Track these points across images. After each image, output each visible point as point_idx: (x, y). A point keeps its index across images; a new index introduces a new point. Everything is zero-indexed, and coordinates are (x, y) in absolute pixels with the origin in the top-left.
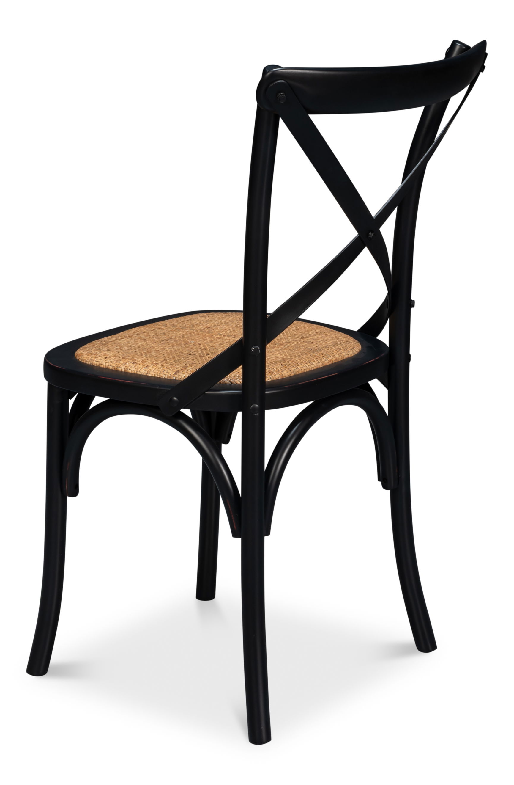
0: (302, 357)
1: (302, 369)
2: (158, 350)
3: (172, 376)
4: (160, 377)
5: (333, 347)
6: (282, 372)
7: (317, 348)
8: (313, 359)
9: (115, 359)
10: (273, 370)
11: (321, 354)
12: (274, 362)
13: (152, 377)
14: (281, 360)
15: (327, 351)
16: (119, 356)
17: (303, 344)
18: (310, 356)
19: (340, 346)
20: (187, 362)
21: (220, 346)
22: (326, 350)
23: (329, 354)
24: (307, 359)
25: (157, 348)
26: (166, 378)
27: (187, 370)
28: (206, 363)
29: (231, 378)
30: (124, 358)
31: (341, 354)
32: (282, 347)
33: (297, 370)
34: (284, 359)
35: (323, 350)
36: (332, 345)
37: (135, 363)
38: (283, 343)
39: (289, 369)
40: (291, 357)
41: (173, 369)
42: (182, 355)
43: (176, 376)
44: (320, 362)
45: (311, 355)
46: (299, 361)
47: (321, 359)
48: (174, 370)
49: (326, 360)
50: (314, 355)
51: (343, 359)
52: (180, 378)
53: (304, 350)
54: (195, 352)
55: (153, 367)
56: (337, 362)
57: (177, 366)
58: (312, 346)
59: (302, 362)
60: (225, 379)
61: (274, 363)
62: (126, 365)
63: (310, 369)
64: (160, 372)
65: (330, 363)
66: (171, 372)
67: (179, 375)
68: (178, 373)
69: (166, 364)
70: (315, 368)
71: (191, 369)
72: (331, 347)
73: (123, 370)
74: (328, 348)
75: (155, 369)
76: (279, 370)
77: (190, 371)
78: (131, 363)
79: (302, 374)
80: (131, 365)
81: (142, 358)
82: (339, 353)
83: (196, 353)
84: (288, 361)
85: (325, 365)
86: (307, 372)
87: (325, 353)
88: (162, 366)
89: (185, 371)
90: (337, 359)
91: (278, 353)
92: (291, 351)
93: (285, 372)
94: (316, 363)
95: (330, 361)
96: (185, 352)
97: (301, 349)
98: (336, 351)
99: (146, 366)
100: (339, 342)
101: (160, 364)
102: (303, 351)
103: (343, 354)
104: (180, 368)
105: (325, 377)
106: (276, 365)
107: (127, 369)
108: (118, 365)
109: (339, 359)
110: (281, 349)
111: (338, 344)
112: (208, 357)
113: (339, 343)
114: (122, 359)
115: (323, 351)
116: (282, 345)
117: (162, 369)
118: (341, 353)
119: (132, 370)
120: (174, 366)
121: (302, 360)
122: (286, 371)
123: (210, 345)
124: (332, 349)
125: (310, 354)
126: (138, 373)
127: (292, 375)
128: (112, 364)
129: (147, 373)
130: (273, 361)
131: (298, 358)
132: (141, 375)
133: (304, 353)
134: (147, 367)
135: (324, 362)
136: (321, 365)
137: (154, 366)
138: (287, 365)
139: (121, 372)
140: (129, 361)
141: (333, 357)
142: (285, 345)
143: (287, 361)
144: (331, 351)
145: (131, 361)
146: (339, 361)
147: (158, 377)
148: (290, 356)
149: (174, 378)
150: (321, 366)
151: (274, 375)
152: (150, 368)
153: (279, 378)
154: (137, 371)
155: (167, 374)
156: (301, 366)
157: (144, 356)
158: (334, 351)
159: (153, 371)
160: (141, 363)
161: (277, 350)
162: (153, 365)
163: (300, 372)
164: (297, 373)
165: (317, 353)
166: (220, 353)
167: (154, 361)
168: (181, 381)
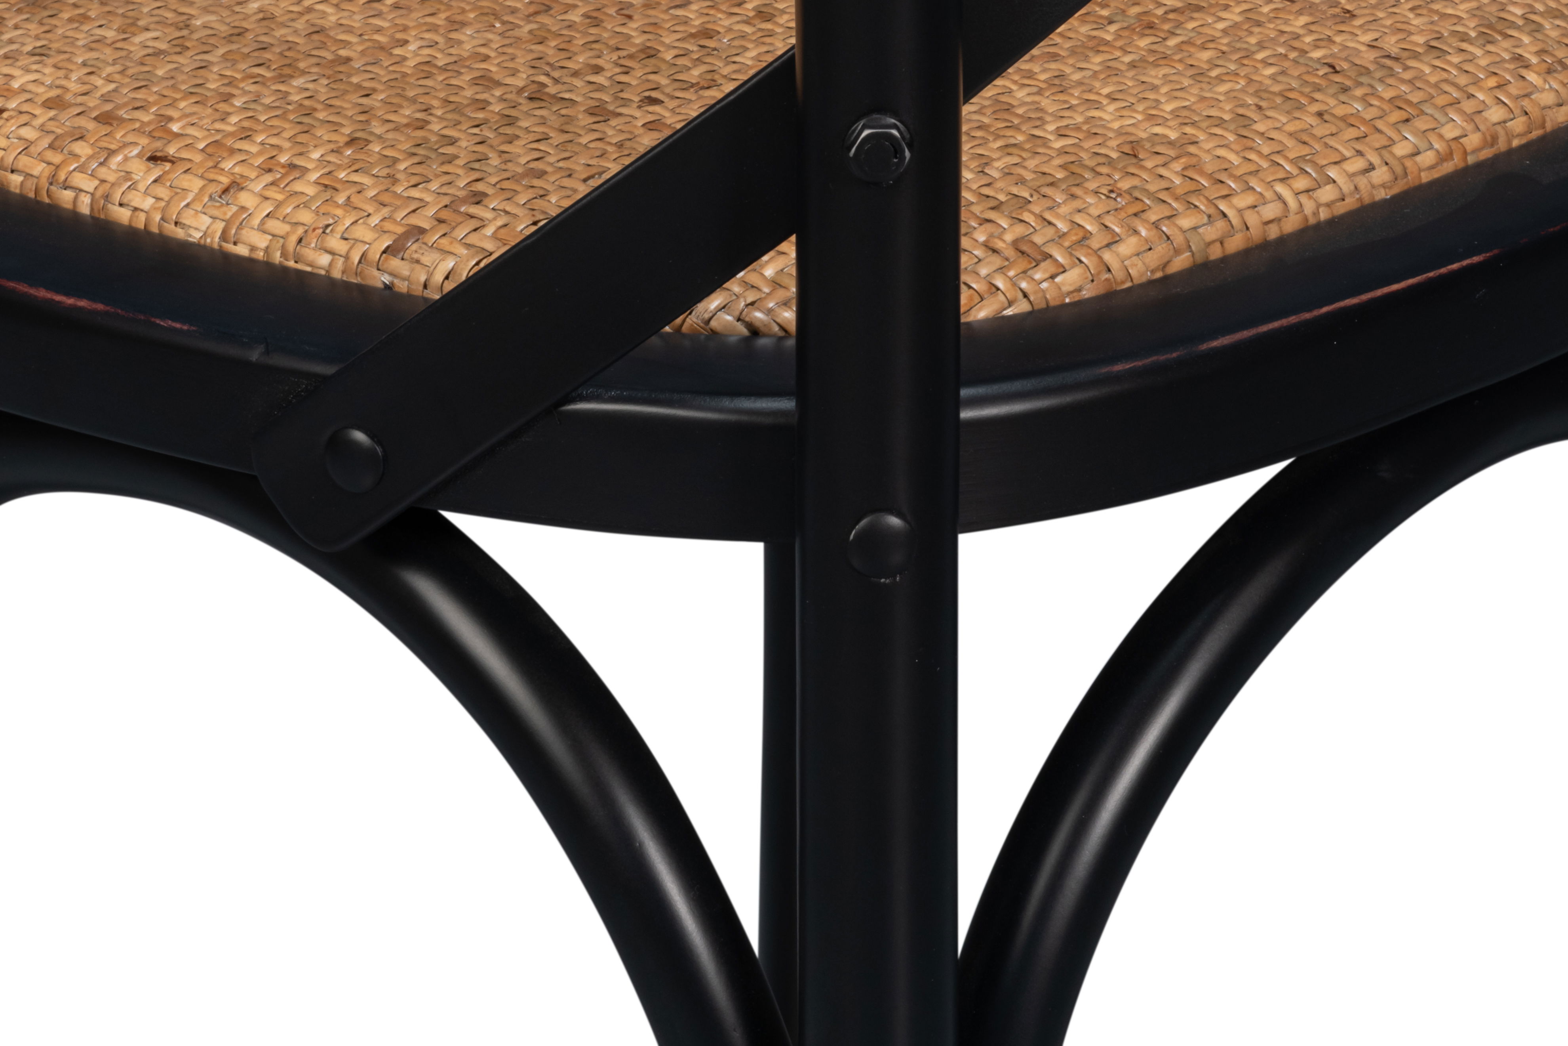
0: (1260, 127)
1: (1252, 219)
2: (348, 60)
3: (369, 264)
4: (299, 266)
5: (1478, 52)
6: (1108, 245)
7: (1372, 55)
8: (1332, 142)
9: (51, 126)
10: (1050, 232)
11: (1391, 100)
12: (1063, 167)
13: (250, 261)
14: (1114, 155)
15: (1433, 79)
16: (80, 99)
17: (1286, 22)
18: (1313, 120)
19: (1526, 39)
20: (495, 161)
21: (748, 29)
22: (1427, 70)
23: (1441, 101)
24: (1290, 143)
25: (346, 44)
26: (337, 274)
27: (474, 224)
28: (614, 168)
29: (751, 297)
30: (106, 119)
31: (1525, 103)
32: (1143, 43)
33: (1210, 233)
34: (1135, 144)
35: (1407, 76)
36: (1473, 34)
37: (164, 159)
38: (1160, 12)
39: (1156, 225)
40: (1188, 130)
41: (385, 212)
42: (482, 105)
43: (395, 263)
44: (1375, 159)
45: (1320, 114)
46: (1235, 159)
47: (1385, 142)
48: (388, 226)
49: (1422, 146)
50: (1340, 111)
51: (1536, 134)
52: (423, 278)
53: (1283, 73)
54: (576, 74)
55: (268, 193)
56: (1496, 158)
57: (415, 193)
58: (1338, 39)
59: (1253, 168)
60: (714, 302)
61: (1060, 175)
62: (103, 172)
63: (1306, 219)
64: (300, 231)
65: (1448, 168)
66: (368, 236)
67: (418, 262)
68: (413, 247)
69: (355, 178)
70: (1341, 209)
71: (499, 223)
72: (1464, 46)
73: (84, 207)
74: (1441, 53)
75: (279, 205)
76: (1087, 236)
77: (489, 231)
78: (139, 156)
79: (1246, 253)
80: (138, 168)
81: (218, 126)
82: (1509, 96)
83: (578, 83)
84: (1160, 160)
85: (1411, 181)
86: (1282, 240)
87: (1415, 98)
88: (328, 187)
89: (460, 233)
90: (1494, 139)
91: (1108, 96)
92: (1199, 75)
93: (1126, 248)
94: (1351, 176)
95: (1449, 156)
96: (508, 81)
97: (1265, 63)
98: (1492, 82)
99: (225, 180)
100: (1519, 11)
101: (314, 176)
102: (1273, 77)
103: (1535, 103)
104: (431, 211)
105: (1395, 287)
106: (1073, 196)
107: (107, 197)
108: (58, 167)
109: (1510, 136)
110: (1132, 65)
111: (1513, 25)
112: (641, 117)
113: (1523, 17)
114: (91, 125)
115: (1410, 82)
116: (1151, 26)
117: (317, 212)
118: (1527, 95)
119: (136, 209)
120: (399, 190)
121: (1259, 153)
122: (1133, 240)
123: (686, 21)
124: (1467, 67)
125: (1315, 108)
126: (172, 230)
127: (1181, 263)
128: (24, 162)
129: (224, 237)
130: (1057, 162)
131: (1231, 137)
132: (185, 246)
133: (1281, 94)
134: (226, 191)
135: (1408, 163)
136: (1383, 186)
137: (273, 184)
138: (1150, 195)
139: (75, 216)
140: (130, 138)
141: (1469, 127)
142: (1166, 27)
143: (1149, 164)
144: (1463, 80)
145: (144, 141)
146: (1510, 152)
147: (285, 270)
148: (1183, 117)
149: (386, 279)
150: (1382, 195)
151: (1053, 270)
152: (246, 199)
153: (1086, 294)
154: (163, 219)
155: (341, 247)
156: (1243, 201)
157: (238, 103)
158: (1476, 82)
159: (262, 222)
160: (198, 158)
161: (1110, 71)
162: (268, 178)
163: (1235, 244)
164: (1216, 253)
165: (1363, 99)
166: (729, 87)
167: (287, 145)
168: (426, 300)
